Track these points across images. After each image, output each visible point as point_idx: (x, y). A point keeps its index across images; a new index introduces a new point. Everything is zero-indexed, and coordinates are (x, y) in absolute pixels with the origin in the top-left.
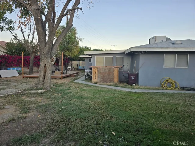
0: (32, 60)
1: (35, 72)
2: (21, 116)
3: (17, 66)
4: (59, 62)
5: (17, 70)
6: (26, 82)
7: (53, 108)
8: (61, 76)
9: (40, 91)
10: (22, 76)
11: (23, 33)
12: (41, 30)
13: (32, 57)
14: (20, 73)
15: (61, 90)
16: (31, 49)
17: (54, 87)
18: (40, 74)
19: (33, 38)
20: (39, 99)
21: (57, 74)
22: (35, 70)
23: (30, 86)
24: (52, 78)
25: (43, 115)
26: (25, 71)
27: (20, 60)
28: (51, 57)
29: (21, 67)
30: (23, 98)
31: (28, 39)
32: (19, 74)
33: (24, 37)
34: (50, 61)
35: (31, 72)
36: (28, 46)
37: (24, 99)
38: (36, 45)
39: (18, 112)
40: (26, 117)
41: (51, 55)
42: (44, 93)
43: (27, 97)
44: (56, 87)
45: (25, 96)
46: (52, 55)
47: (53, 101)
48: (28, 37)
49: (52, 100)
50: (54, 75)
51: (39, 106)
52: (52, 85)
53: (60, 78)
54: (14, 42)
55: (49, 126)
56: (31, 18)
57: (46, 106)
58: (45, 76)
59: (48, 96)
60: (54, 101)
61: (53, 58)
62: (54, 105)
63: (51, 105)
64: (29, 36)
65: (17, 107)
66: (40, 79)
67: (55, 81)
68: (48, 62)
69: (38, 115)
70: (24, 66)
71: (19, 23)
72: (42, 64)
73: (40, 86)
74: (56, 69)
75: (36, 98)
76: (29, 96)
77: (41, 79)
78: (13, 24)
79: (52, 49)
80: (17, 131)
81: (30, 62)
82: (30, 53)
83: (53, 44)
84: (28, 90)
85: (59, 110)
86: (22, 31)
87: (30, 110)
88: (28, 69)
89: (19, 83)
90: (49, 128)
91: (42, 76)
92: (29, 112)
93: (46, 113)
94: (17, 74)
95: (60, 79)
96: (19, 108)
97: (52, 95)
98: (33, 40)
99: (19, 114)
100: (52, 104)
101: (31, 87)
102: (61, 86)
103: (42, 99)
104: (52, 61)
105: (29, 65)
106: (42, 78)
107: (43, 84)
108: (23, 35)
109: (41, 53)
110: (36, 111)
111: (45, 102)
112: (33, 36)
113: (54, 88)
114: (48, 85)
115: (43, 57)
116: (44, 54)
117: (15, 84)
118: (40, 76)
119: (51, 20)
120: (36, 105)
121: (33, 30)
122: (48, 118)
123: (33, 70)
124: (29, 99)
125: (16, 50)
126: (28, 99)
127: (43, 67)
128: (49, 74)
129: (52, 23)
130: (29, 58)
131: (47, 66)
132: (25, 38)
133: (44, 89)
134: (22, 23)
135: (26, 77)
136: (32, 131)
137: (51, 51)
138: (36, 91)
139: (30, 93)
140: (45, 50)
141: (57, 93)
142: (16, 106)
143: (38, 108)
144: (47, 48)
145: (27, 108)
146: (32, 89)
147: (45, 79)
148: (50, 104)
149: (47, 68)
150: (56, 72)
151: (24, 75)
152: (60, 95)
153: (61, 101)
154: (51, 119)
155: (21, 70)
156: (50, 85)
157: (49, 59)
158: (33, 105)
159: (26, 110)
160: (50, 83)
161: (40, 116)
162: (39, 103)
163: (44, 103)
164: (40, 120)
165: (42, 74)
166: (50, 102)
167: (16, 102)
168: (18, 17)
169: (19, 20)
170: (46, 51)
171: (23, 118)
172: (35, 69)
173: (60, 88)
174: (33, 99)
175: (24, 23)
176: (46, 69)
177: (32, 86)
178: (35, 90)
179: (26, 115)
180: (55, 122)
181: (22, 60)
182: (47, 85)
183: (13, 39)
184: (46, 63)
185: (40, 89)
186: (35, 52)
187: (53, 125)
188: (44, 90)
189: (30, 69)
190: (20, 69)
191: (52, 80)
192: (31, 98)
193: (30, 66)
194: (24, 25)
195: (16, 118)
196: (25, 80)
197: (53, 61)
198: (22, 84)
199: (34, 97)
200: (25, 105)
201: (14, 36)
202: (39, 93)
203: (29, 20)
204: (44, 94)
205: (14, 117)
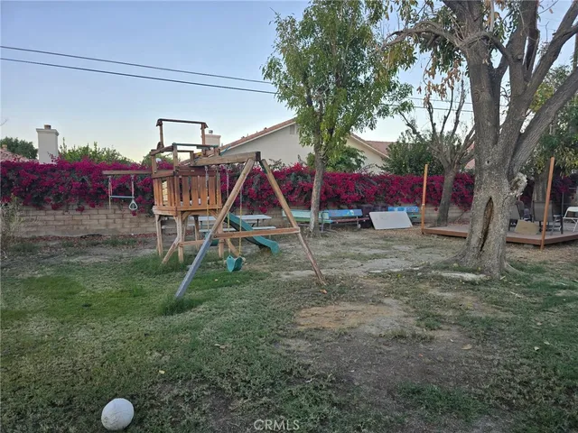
0: (449, 186)
1: (454, 221)
2: (419, 331)
3: (408, 201)
4: (535, 191)
5: (408, 213)
6: (429, 247)
7: (509, 336)
8: (539, 238)
9: (469, 276)
10: (419, 228)
11: (431, 114)
12: (486, 96)
13: (449, 179)
14: (415, 220)
15: (538, 285)
16: (448, 154)
17: (512, 269)
18: (472, 226)
19: (457, 122)
20: (467, 300)
21: (526, 230)
22: (455, 215)
23: (440, 258)
24: (510, 242)
25: (480, 347)
26: (428, 215)
27: (417, 188)
28: (510, 176)
29: (418, 205)
30: (422, 286)
31: (443, 127)
32: (413, 224)
33: (434, 125)
34: (506, 188)
35: (443, 219)
36: (440, 148)
37: (426, 290)
38: (463, 142)
39: (412, 320)
40: (432, 338)
41: (511, 168)
42: (480, 284)
43: (433, 287)
44: (522, 273)
45: (428, 284)
46: (515, 170)
47: (510, 316)
48: (444, 123)
49: (506, 311)
50: (513, 232)
51: (467, 319)
52: (506, 264)
53: (535, 246)
54: (407, 141)
55: (497, 386)
56: (459, 68)
57: (488, 324)
58: (485, 233)
59: (496, 297)
60: (513, 315)
61: (516, 178)
62: (512, 328)
63: (503, 326)
64: (446, 118)
65: (408, 307)
66: (469, 241)
67: (519, 253)
68: (500, 190)
69: (465, 344)
70: (426, 202)
71: (429, 90)
72: (480, 197)
73: (470, 261)
74: (522, 214)
75: (458, 295)
76: (437, 286)
77: (475, 241)
78: (409, 94)
79: (516, 150)
80: (412, 368)
81: (441, 191)
82: (445, 165)
83: (520, 134)
84: (436, 268)
85: (531, 347)
86: (429, 109)
87: (442, 323)
88: (436, 210)
89: (413, 247)
90: (498, 393)
91: (478, 234)
92: (440, 328)
93: (488, 345)
94: (409, 224)
95: (537, 246)
96: (412, 310)
97: (508, 295)
98: (455, 130)
99: (415, 327)
100: (509, 323)
101: (445, 262)
102: (538, 270)
103: (475, 300)
104: (515, 186)
105: (439, 201)
106: (476, 239)
107: (480, 256)
108: (432, 120)
109: (478, 163)
110: (459, 330)
111: (483, 310)
112: (457, 117)
113: (515, 276)
114: (495, 262)
115: (486, 175)
116: (491, 168)
117: (403, 248)
118: (472, 232)
119: (521, 60)
120: (458, 314)
121: (459, 100)
122: (496, 363)
123: (450, 215)
124: (439, 294)
125: (410, 160)
126: (435, 292)
127: (484, 207)
128: (498, 227)
129: (523, 67)
130: (442, 181)
131: (495, 204)
132: (436, 126)
133: (481, 272)
134: (435, 88)
135: (430, 233)
136: (448, 380)
137: (513, 157)
138: (458, 275)
139: (442, 278)
140: (494, 154)
141: (525, 293)
142: (407, 303)
143: (465, 323)
144: (499, 147)
145: (433, 316)
146: (446, 267)
147: (487, 241)
148: (503, 322)
149: (496, 211)
150: (522, 222)
151: (427, 227)
152: (537, 299)
153: (538, 320)
154: (505, 367)
155: (417, 213)
156: (501, 265)
157: (506, 180)
158: (450, 313)
159: (431, 321)
160: (502, 258)
161: (469, 347)
162: (467, 309)
163: (483, 315)
164: (470, 361)
165: (479, 228)
166: (502, 315)
167: (406, 295)
168: (427, 75)
169: (429, 82)
170: (497, 157)
171: (423, 339)
172: (454, 212)
173: (536, 278)
174: (449, 295)
175: (439, 88)
176: (492, 211)
177: (445, 258)
178: (455, 270)
179: (431, 333)
180: (518, 381)
181: (422, 186)
182: (491, 261)
183: (405, 133)
184: (492, 193)
185: (469, 272)
186: (459, 163)
187: (510, 387)
188: (482, 276)
189: (441, 212)
190: (414, 209)
191: (508, 249)
192: (444, 290)
193: (443, 202)
194: (439, 91)
195: (408, 333)
196: (426, 241)
197: (517, 187)
198: (419, 251)
199: (450, 290)
200: (428, 306)
201: (408, 125)
202: (466, 282)
203: (454, 75)
204: (482, 288)
205: (405, 330)
